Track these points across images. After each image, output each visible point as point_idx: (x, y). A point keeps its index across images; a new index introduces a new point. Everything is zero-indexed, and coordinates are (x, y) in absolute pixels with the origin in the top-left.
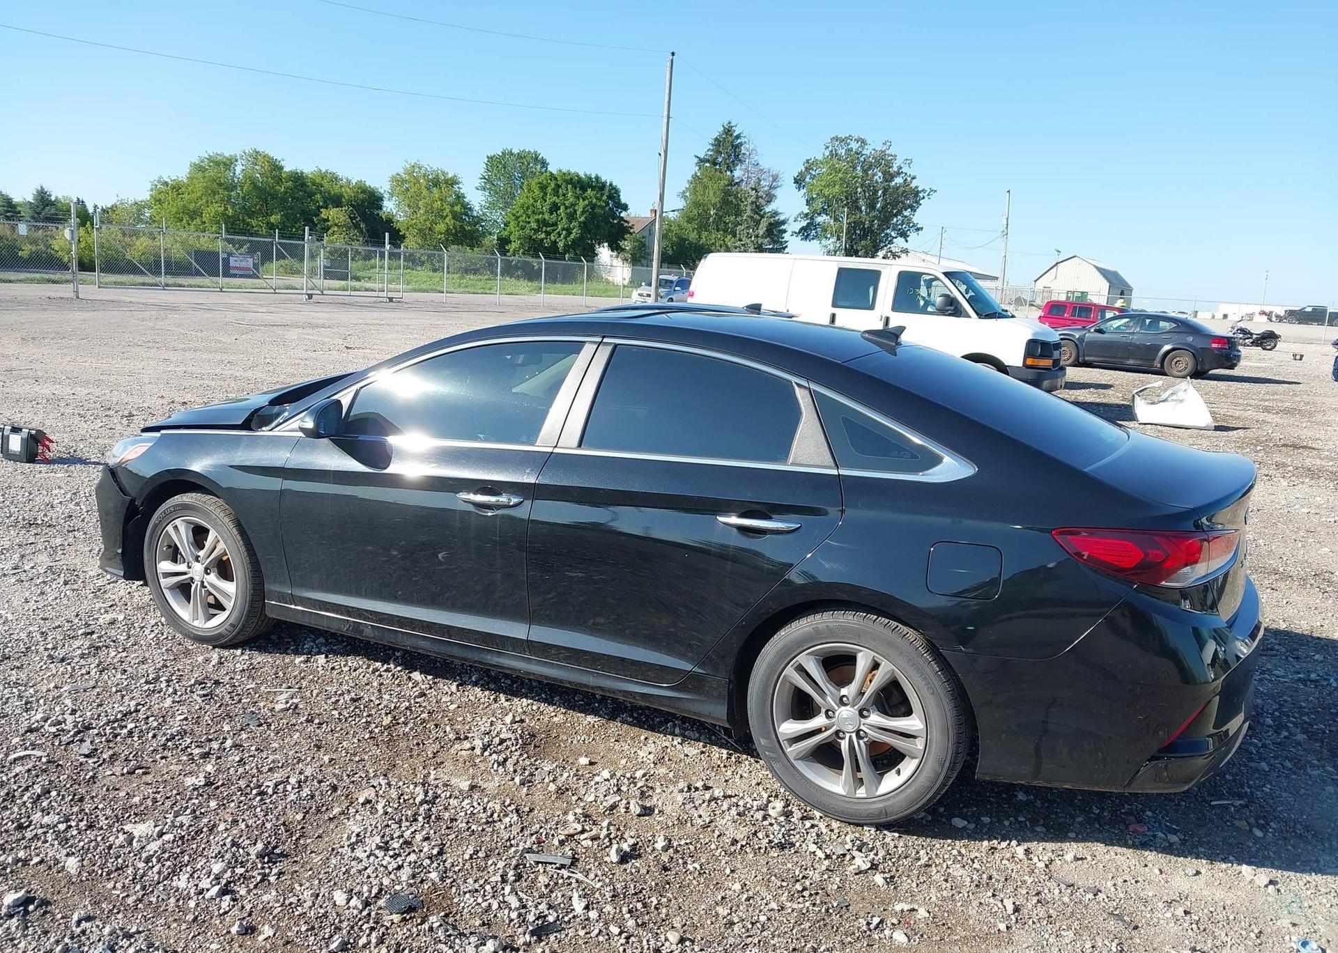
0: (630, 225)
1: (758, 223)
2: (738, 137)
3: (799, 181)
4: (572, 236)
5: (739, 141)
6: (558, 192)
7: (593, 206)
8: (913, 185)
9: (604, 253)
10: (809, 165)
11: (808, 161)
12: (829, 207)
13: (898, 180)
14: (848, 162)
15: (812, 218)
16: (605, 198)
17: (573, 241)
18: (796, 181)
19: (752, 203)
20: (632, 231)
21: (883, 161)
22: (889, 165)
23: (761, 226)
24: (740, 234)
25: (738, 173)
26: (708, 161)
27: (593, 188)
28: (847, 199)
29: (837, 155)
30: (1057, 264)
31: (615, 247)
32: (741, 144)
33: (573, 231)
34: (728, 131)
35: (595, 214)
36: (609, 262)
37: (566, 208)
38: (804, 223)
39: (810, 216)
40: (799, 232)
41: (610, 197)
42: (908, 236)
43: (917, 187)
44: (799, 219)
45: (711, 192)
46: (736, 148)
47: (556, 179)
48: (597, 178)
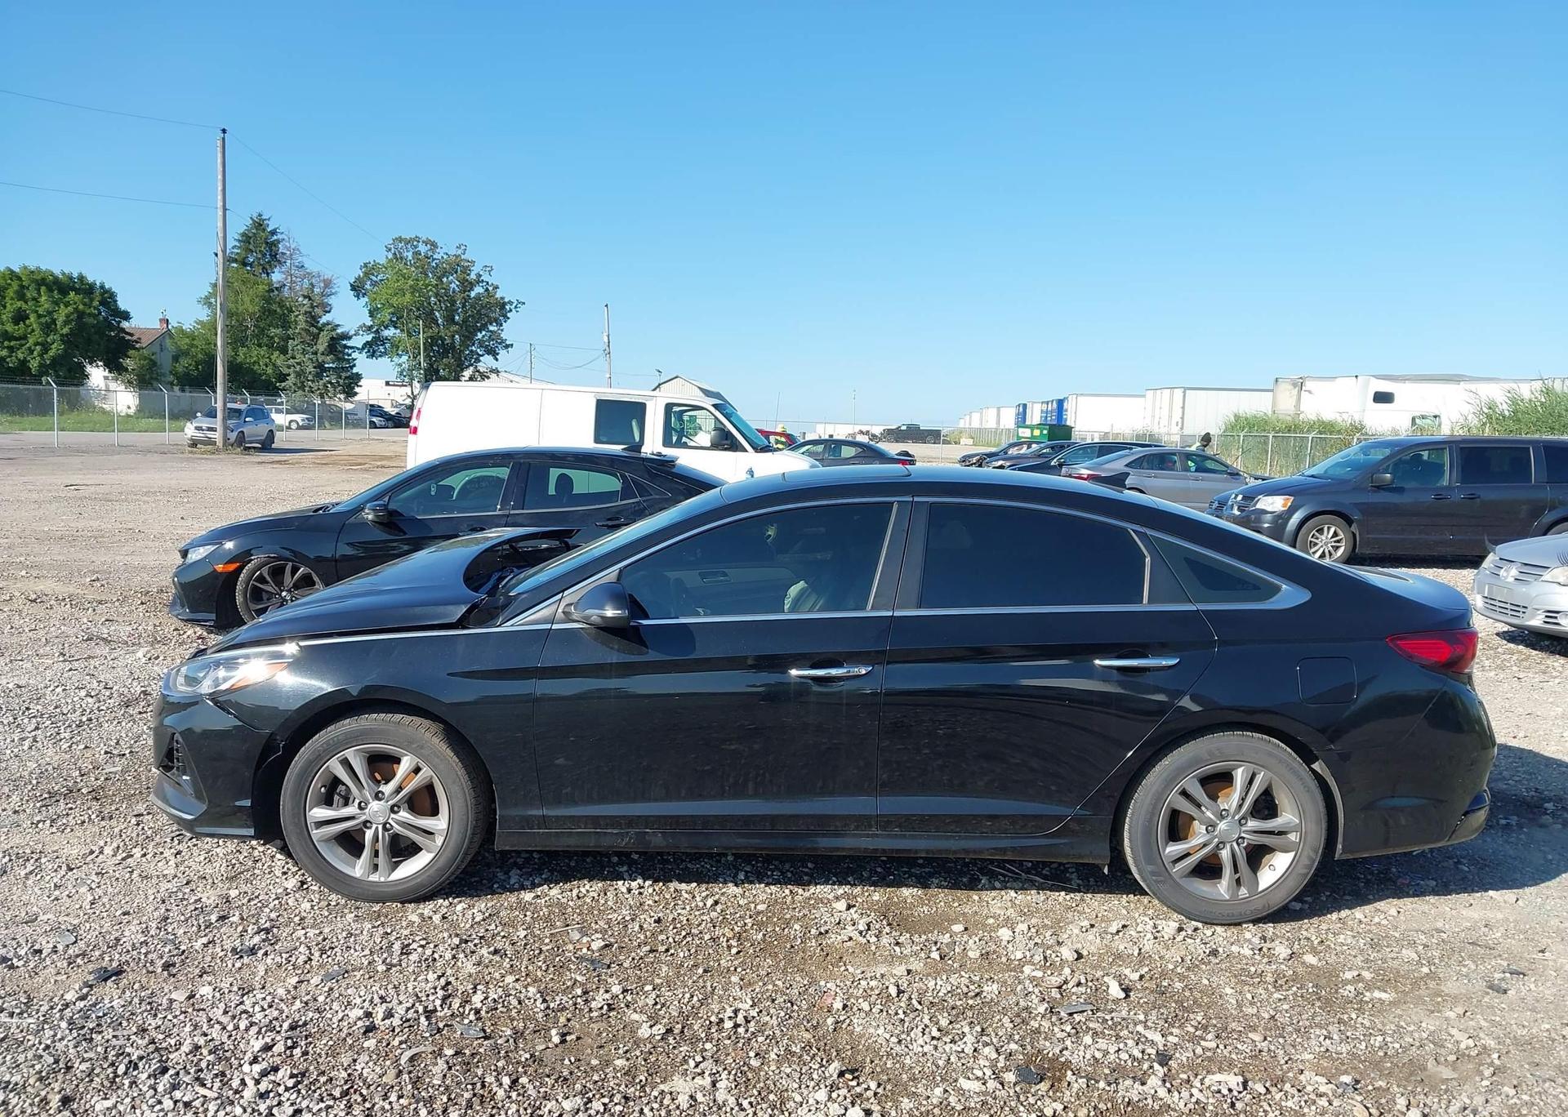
0: (135, 338)
1: (316, 337)
2: (274, 233)
3: (357, 288)
4: (51, 353)
5: (275, 237)
6: (24, 294)
7: (81, 315)
8: (498, 296)
9: (97, 375)
10: (369, 270)
11: (366, 265)
12: (398, 318)
13: (478, 290)
14: (417, 268)
15: (377, 332)
16: (96, 303)
17: (54, 360)
18: (354, 288)
19: (306, 313)
20: (138, 346)
21: (458, 267)
22: (466, 270)
23: (320, 342)
24: (293, 350)
25: (277, 277)
26: (235, 261)
27: (78, 292)
28: (418, 309)
29: (401, 258)
31: (114, 366)
32: (278, 241)
33: (53, 346)
34: (259, 224)
35: (85, 324)
36: (102, 386)
37: (39, 316)
38: (369, 338)
39: (376, 330)
40: (363, 348)
41: (103, 303)
42: (498, 354)
43: (502, 298)
44: (361, 332)
45: (247, 299)
46: (272, 246)
47: (19, 278)
48: (81, 278)
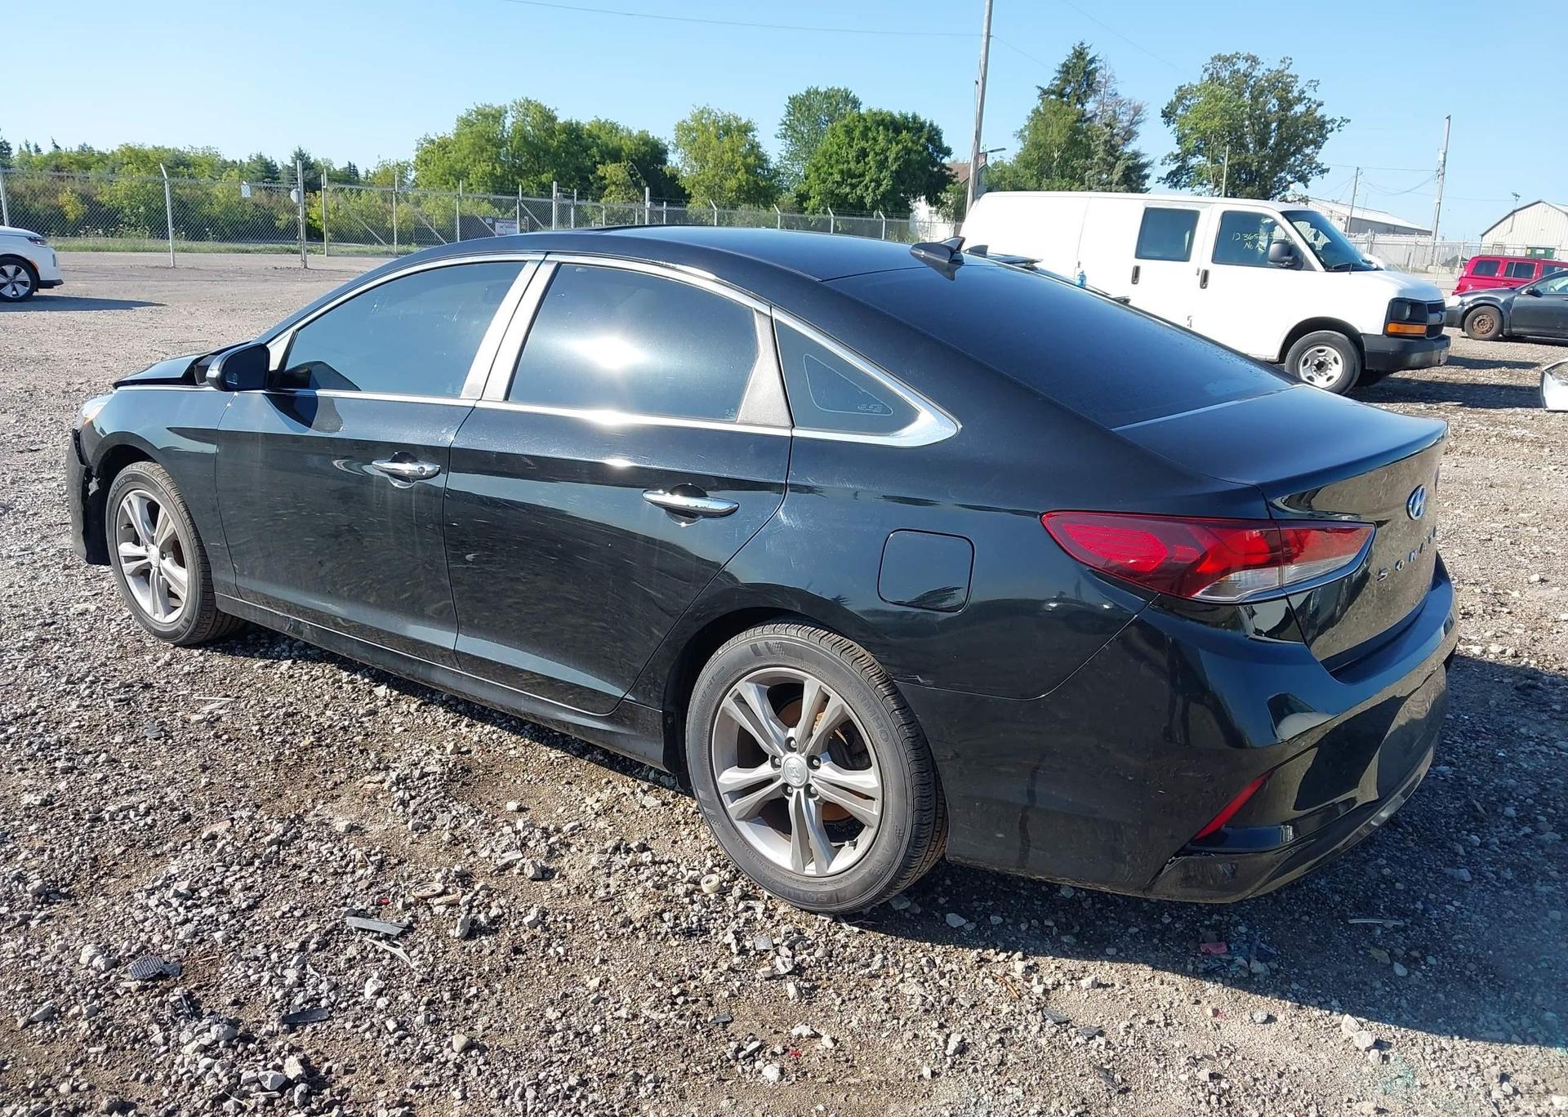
0: (953, 173)
1: (1112, 166)
2: (1092, 61)
3: (1168, 115)
4: (882, 189)
5: (1093, 66)
6: (867, 135)
7: (908, 151)
8: (1318, 114)
9: (921, 209)
10: (1182, 95)
11: (1180, 88)
12: (1205, 145)
13: (1299, 109)
14: (1233, 88)
15: (1184, 160)
16: (923, 141)
17: (883, 195)
18: (1165, 114)
19: (1106, 142)
20: (955, 180)
21: (1280, 85)
22: (1287, 89)
23: (1116, 170)
24: (1089, 180)
25: (1090, 106)
26: (1053, 92)
27: (909, 130)
28: (1230, 134)
29: (1218, 78)
30: (1514, 211)
31: (933, 201)
32: (1096, 70)
33: (883, 183)
34: (1080, 54)
35: (910, 160)
36: (927, 219)
37: (876, 154)
38: (1174, 167)
39: (1181, 158)
40: (1167, 178)
41: (930, 140)
42: (1309, 180)
43: (1323, 116)
44: (1168, 161)
45: (1056, 130)
46: (1089, 75)
47: (865, 120)
48: (915, 117)
